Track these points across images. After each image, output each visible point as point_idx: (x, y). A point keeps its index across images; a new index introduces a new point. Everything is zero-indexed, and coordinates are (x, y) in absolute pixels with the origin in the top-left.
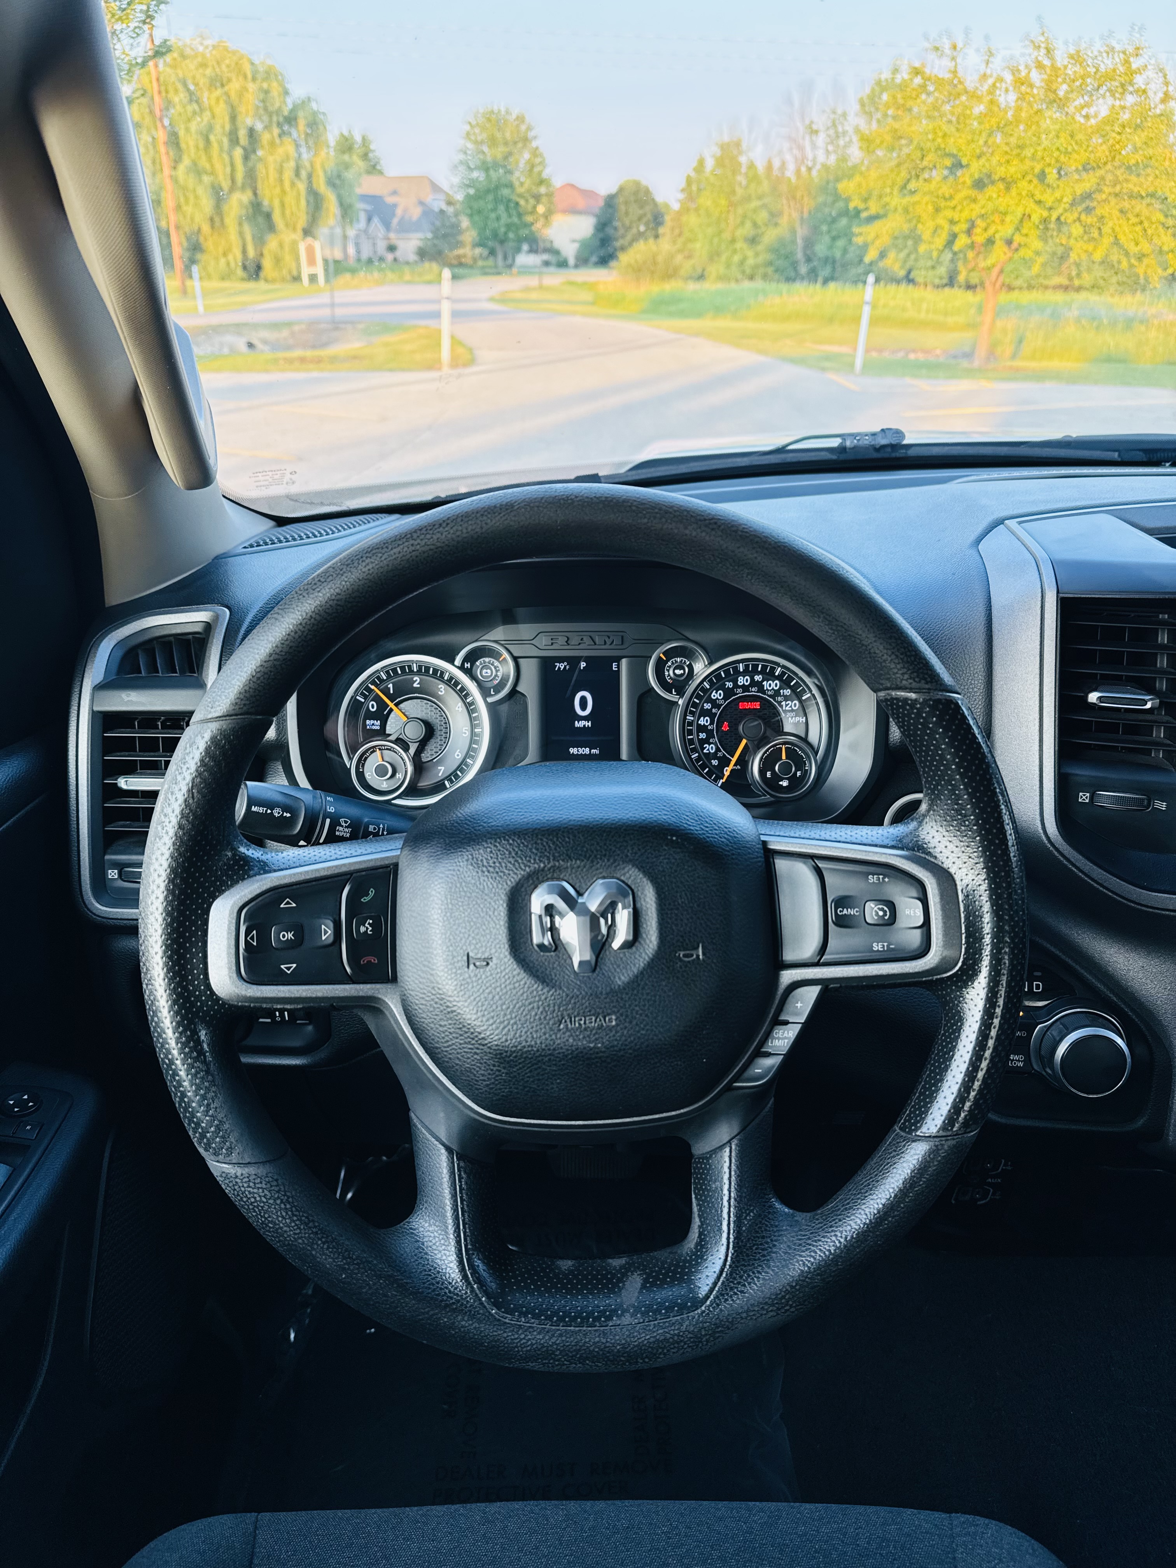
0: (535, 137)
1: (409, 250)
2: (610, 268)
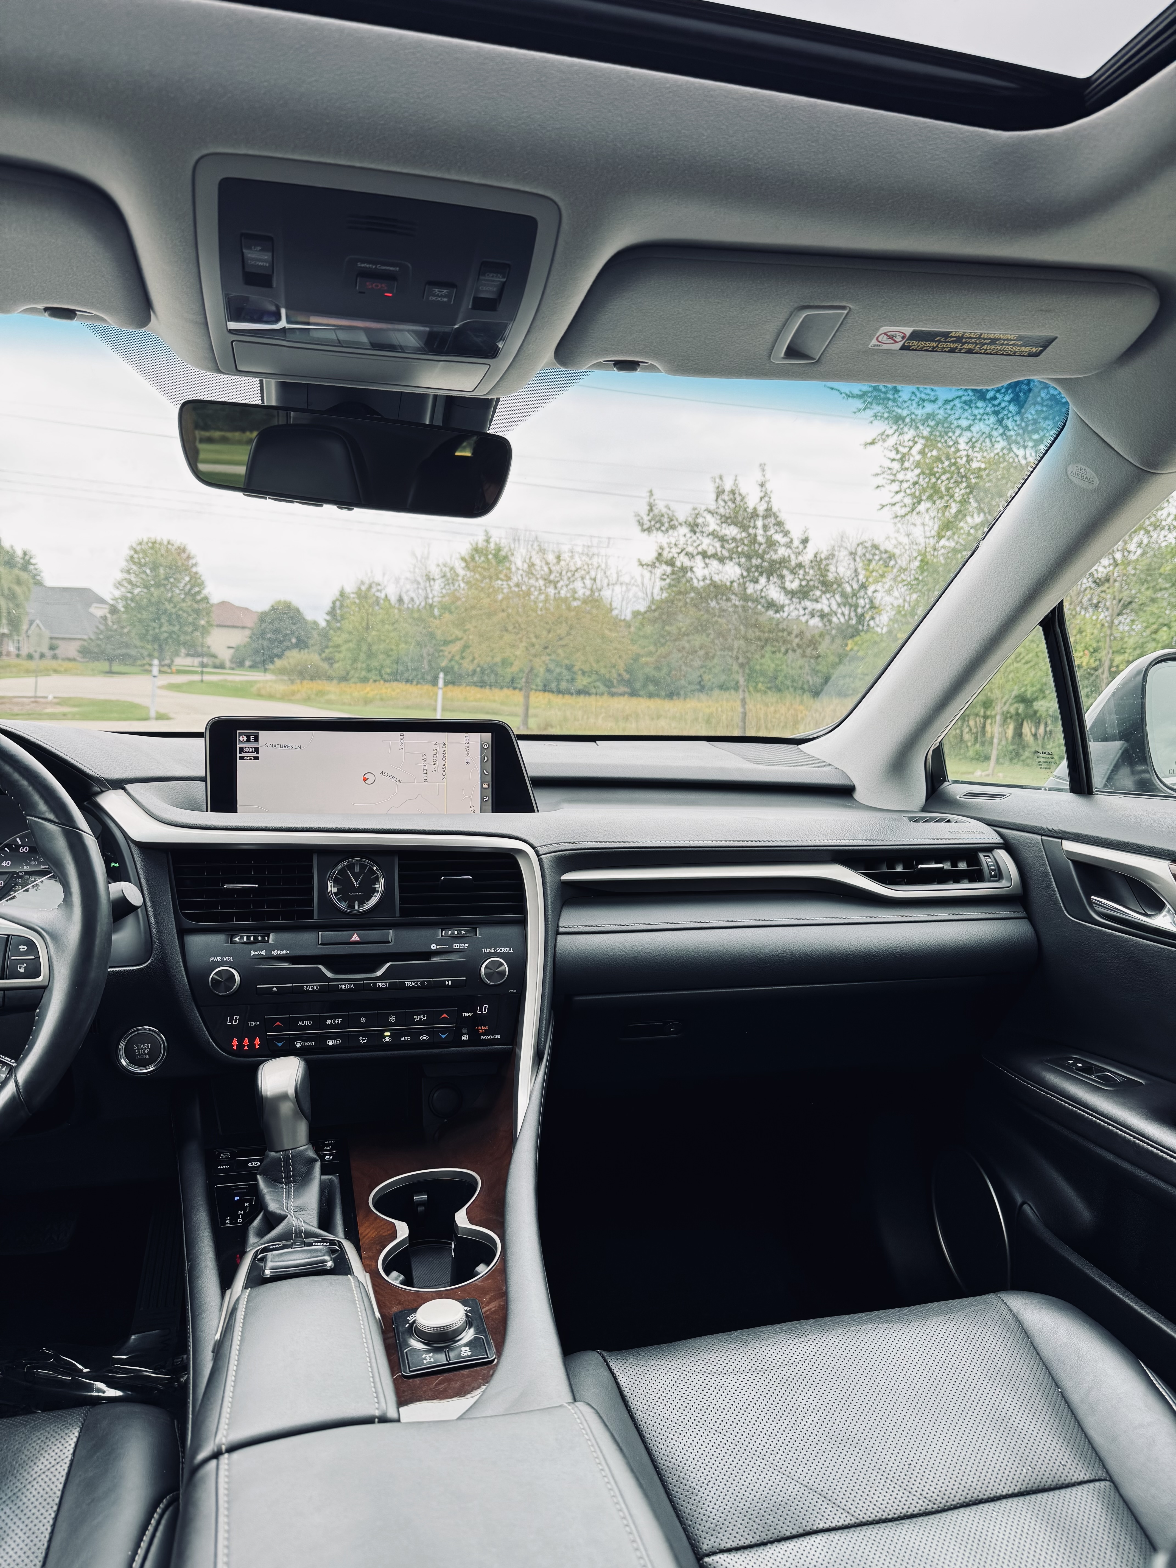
0: (195, 565)
1: (71, 649)
2: (266, 670)
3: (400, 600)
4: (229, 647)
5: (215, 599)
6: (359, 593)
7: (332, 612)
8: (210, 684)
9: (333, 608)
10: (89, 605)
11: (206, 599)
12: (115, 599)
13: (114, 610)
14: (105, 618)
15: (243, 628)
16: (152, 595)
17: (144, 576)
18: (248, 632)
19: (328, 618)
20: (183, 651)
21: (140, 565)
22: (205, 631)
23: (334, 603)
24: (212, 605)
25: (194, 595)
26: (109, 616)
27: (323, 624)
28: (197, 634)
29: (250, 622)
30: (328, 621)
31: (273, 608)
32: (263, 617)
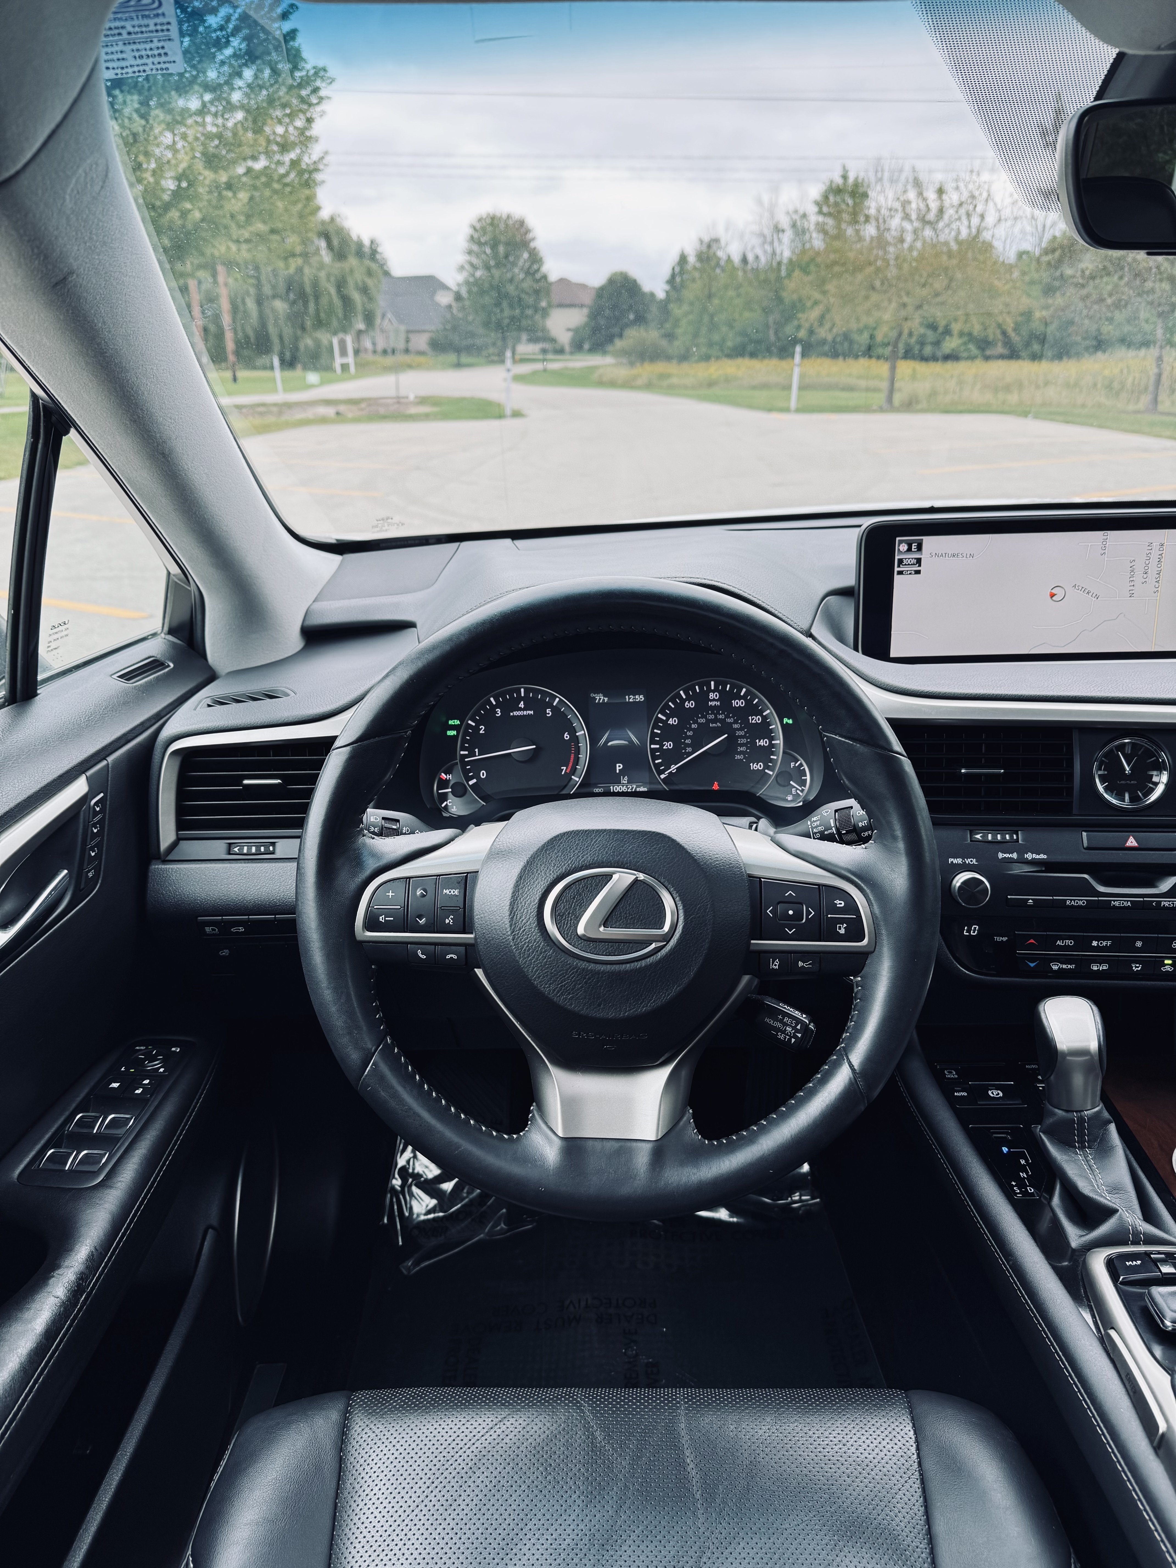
0: (533, 238)
1: (421, 342)
2: (605, 353)
3: (744, 260)
4: (569, 330)
5: (553, 277)
6: (700, 257)
7: (671, 281)
8: (554, 373)
9: (673, 276)
10: (434, 293)
11: (545, 277)
12: (458, 285)
13: (458, 297)
14: (450, 307)
15: (582, 306)
16: (492, 277)
17: (483, 256)
18: (585, 311)
19: (667, 287)
20: (524, 337)
21: (480, 244)
22: (545, 313)
23: (673, 269)
24: (551, 284)
25: (534, 274)
26: (454, 304)
27: (661, 295)
28: (538, 317)
29: (588, 299)
30: (667, 292)
31: (611, 281)
32: (600, 292)
